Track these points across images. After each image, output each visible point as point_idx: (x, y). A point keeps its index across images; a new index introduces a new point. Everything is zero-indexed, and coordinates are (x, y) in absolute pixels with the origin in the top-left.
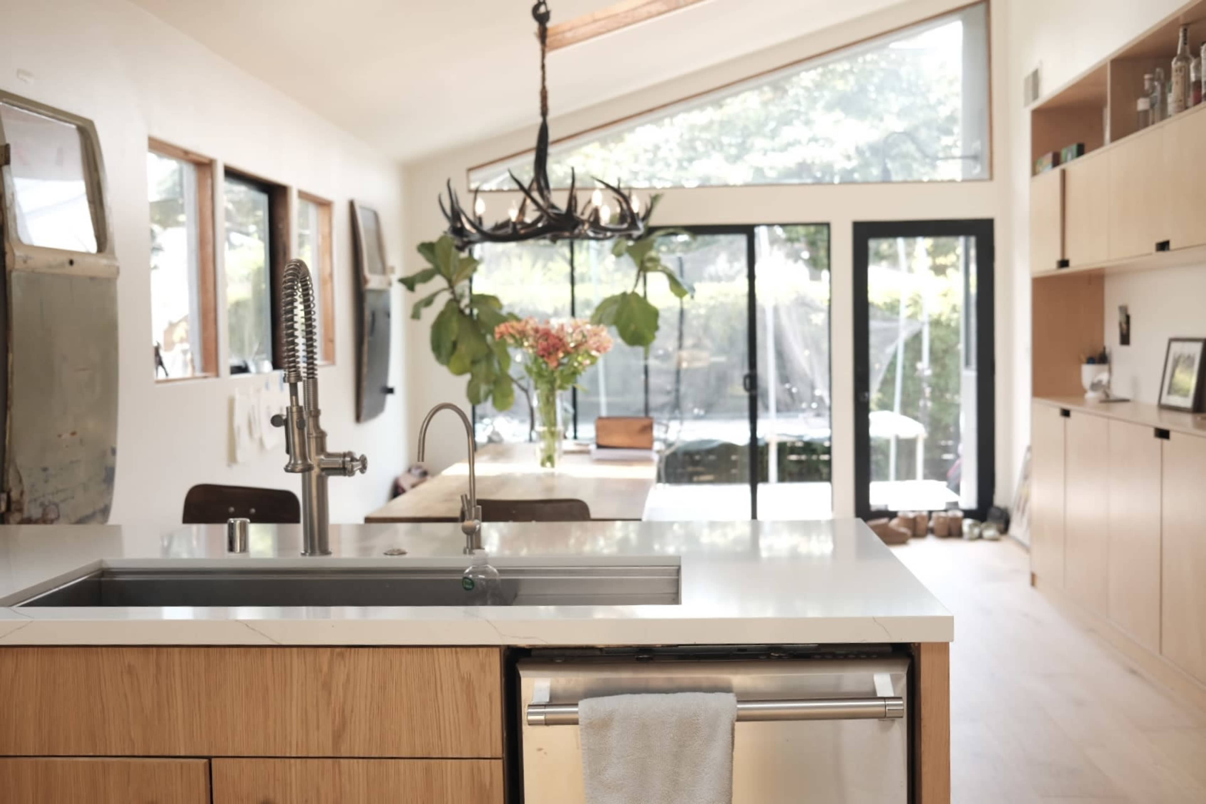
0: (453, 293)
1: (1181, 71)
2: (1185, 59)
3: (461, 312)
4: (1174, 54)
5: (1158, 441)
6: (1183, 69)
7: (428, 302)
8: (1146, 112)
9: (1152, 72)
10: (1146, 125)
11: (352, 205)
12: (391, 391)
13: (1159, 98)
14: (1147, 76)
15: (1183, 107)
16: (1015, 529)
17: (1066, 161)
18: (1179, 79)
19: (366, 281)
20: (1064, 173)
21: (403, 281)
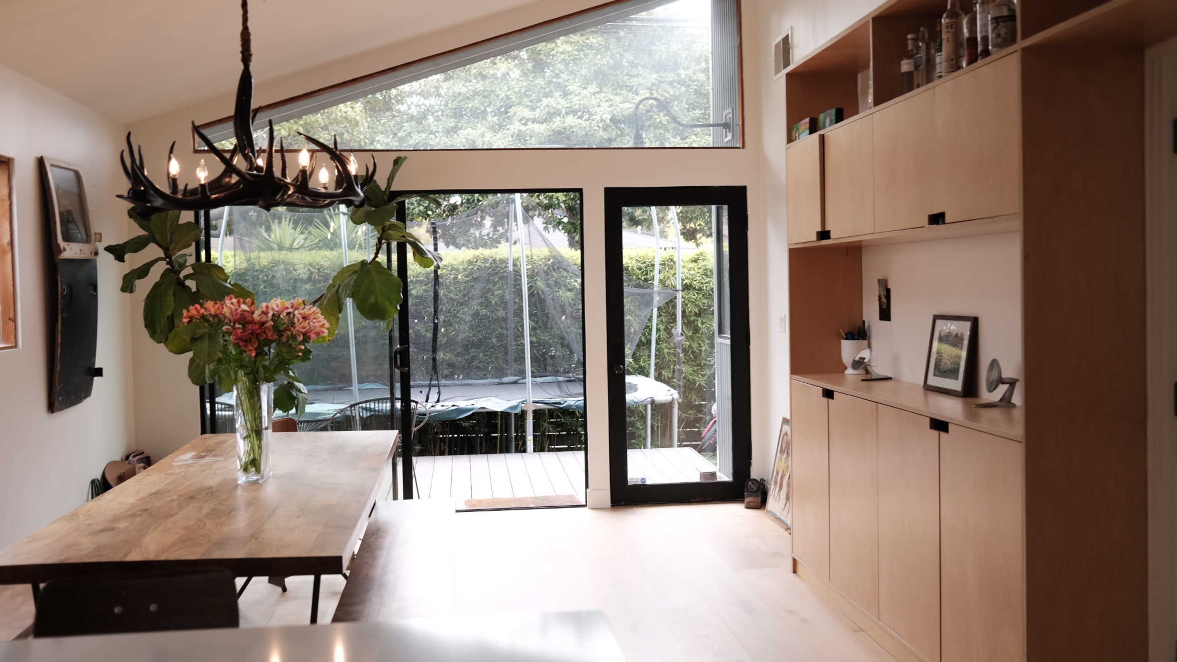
0: (170, 263)
1: (952, 28)
2: (954, 15)
3: (181, 284)
4: (945, 9)
5: (935, 433)
6: (954, 26)
7: (143, 272)
8: (910, 74)
9: (916, 31)
10: (910, 88)
11: (41, 162)
12: (99, 372)
13: (924, 58)
14: (910, 36)
15: (955, 66)
16: (774, 503)
17: (824, 127)
18: (950, 35)
19: (60, 251)
20: (822, 138)
21: (109, 249)
